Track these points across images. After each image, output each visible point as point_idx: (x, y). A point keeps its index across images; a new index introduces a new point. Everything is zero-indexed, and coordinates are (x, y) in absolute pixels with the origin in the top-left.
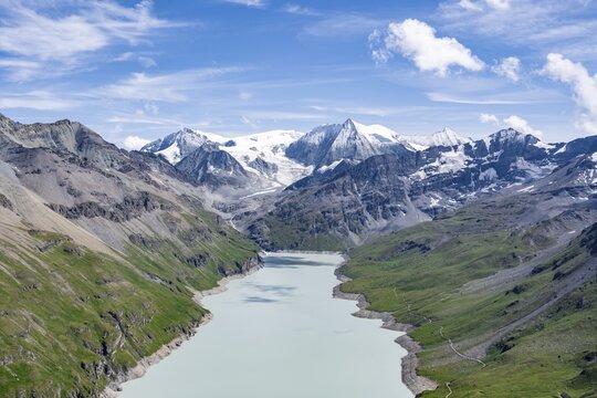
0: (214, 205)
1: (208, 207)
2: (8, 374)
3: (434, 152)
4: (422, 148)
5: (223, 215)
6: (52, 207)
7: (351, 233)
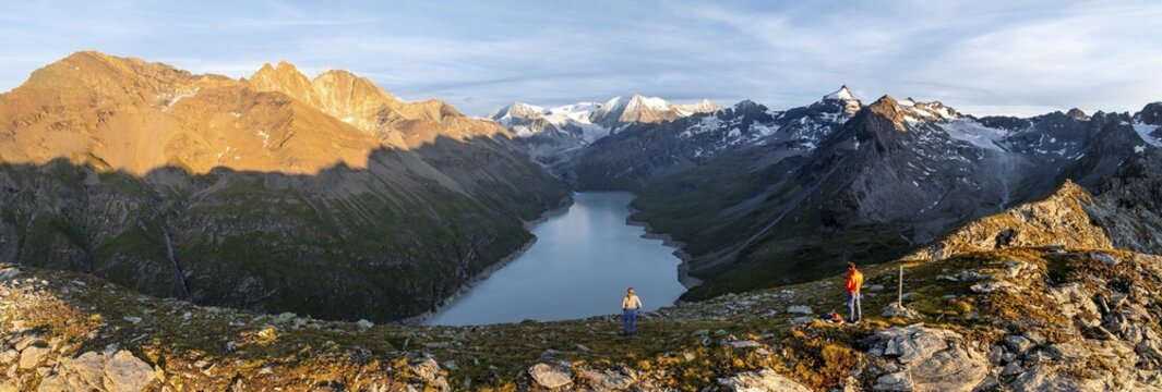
0: (537, 158)
1: (533, 159)
2: (399, 271)
3: (698, 117)
4: (688, 114)
5: (544, 166)
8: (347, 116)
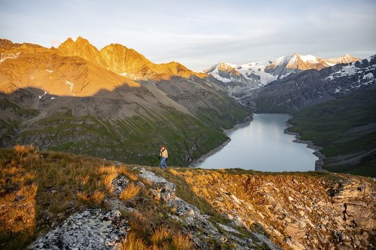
0: (232, 94)
1: (230, 95)
5: (236, 99)
6: (168, 96)
7: (294, 105)
8: (123, 72)
